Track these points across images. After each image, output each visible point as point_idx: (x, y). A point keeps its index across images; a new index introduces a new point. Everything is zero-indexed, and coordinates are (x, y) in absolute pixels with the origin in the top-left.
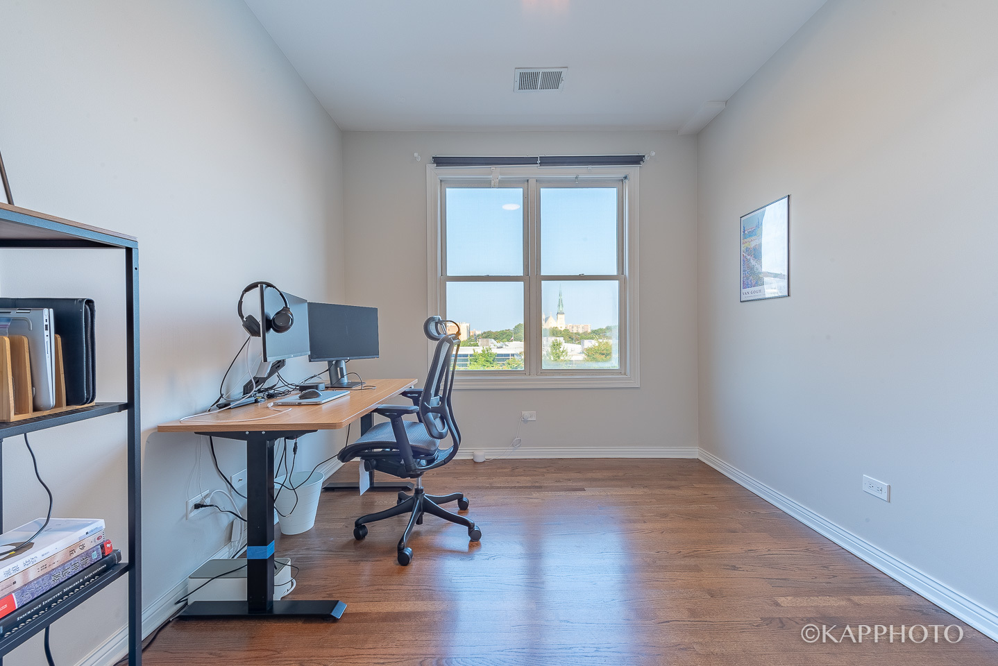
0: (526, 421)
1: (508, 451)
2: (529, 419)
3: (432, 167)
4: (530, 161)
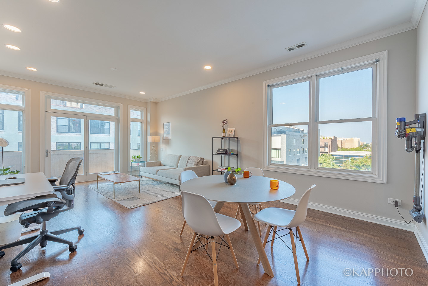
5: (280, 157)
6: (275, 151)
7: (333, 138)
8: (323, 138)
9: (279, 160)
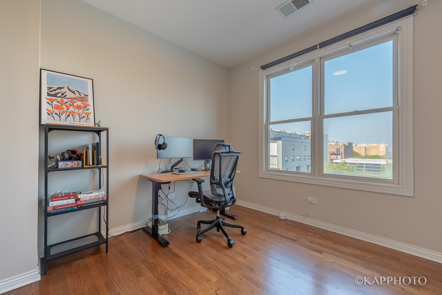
0: (310, 203)
1: (299, 218)
2: (312, 202)
3: (261, 72)
4: (314, 48)
5: (276, 164)
6: (274, 158)
7: (347, 144)
8: (335, 145)
9: (276, 167)
